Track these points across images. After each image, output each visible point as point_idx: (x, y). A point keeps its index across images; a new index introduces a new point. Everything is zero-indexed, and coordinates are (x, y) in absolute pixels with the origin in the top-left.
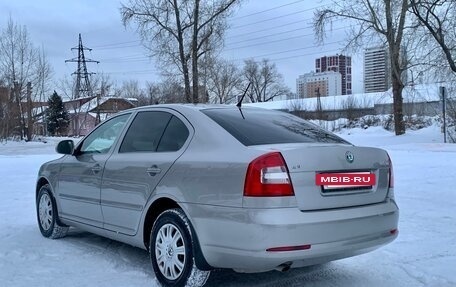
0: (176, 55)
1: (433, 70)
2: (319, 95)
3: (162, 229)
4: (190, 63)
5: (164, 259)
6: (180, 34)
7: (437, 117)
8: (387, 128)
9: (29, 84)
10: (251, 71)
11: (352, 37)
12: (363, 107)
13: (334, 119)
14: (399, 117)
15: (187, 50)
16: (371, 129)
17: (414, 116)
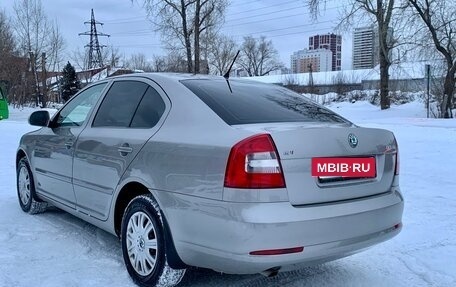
0: (179, 29)
1: (418, 49)
2: (311, 71)
3: (133, 217)
4: (192, 38)
5: (135, 251)
6: (184, 10)
7: (419, 93)
8: (373, 103)
9: (44, 54)
10: (250, 47)
11: (344, 16)
12: (351, 82)
13: (324, 93)
14: (385, 92)
15: (190, 25)
16: (358, 103)
17: (398, 92)
